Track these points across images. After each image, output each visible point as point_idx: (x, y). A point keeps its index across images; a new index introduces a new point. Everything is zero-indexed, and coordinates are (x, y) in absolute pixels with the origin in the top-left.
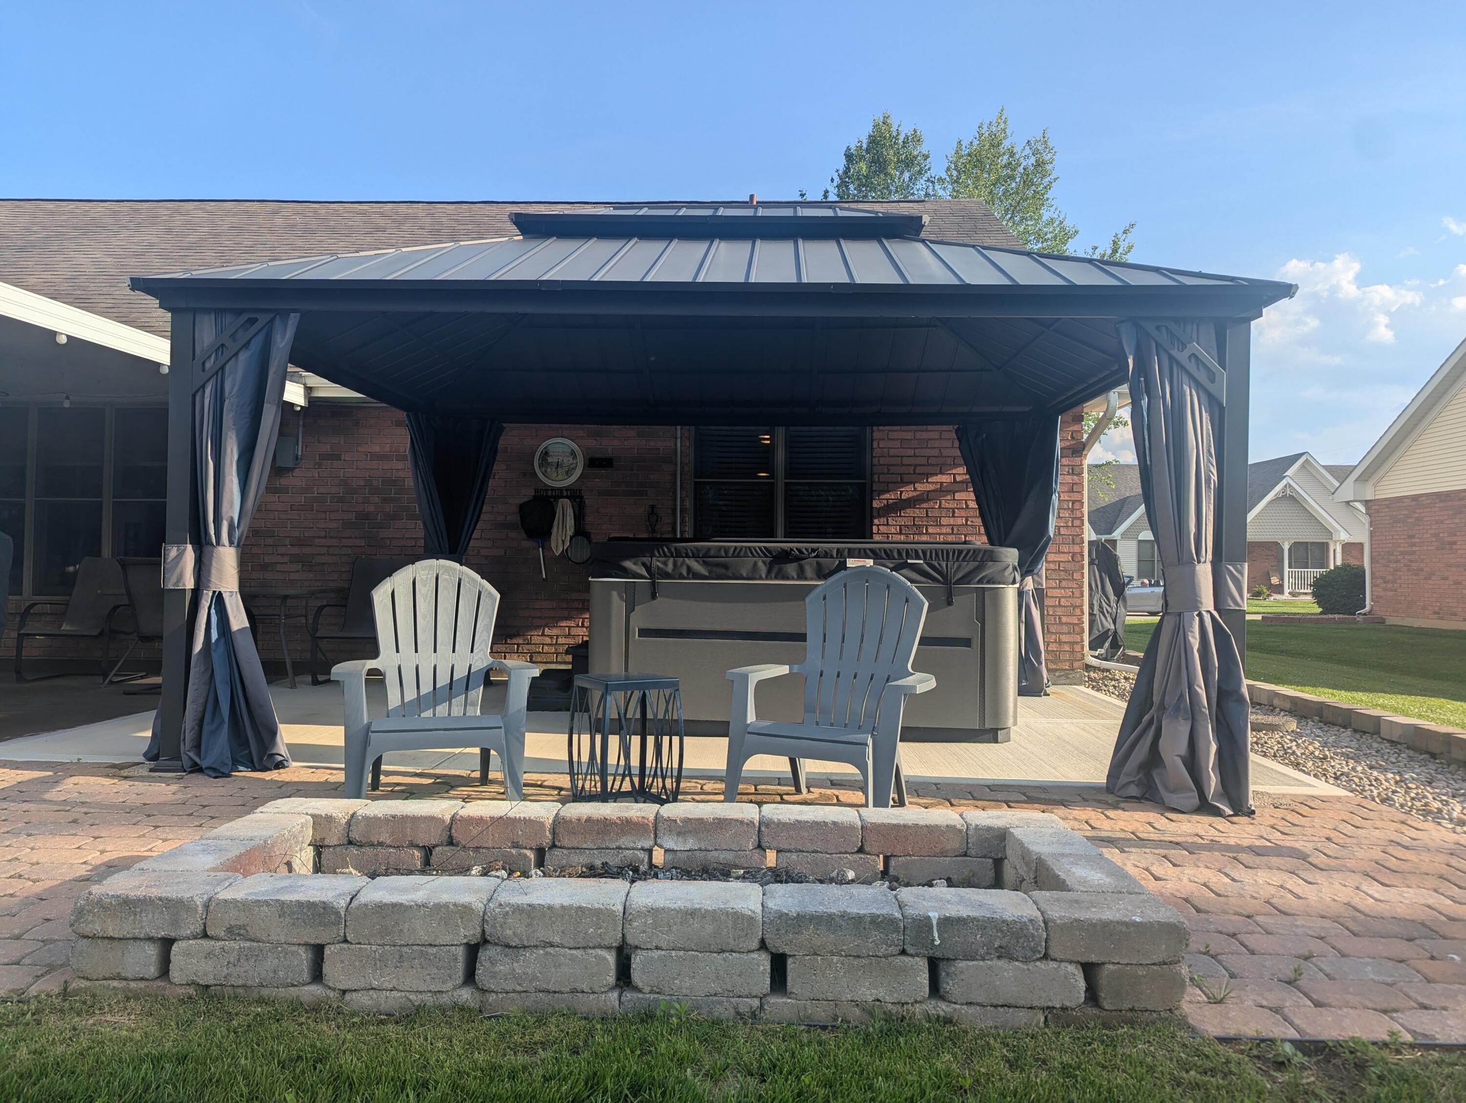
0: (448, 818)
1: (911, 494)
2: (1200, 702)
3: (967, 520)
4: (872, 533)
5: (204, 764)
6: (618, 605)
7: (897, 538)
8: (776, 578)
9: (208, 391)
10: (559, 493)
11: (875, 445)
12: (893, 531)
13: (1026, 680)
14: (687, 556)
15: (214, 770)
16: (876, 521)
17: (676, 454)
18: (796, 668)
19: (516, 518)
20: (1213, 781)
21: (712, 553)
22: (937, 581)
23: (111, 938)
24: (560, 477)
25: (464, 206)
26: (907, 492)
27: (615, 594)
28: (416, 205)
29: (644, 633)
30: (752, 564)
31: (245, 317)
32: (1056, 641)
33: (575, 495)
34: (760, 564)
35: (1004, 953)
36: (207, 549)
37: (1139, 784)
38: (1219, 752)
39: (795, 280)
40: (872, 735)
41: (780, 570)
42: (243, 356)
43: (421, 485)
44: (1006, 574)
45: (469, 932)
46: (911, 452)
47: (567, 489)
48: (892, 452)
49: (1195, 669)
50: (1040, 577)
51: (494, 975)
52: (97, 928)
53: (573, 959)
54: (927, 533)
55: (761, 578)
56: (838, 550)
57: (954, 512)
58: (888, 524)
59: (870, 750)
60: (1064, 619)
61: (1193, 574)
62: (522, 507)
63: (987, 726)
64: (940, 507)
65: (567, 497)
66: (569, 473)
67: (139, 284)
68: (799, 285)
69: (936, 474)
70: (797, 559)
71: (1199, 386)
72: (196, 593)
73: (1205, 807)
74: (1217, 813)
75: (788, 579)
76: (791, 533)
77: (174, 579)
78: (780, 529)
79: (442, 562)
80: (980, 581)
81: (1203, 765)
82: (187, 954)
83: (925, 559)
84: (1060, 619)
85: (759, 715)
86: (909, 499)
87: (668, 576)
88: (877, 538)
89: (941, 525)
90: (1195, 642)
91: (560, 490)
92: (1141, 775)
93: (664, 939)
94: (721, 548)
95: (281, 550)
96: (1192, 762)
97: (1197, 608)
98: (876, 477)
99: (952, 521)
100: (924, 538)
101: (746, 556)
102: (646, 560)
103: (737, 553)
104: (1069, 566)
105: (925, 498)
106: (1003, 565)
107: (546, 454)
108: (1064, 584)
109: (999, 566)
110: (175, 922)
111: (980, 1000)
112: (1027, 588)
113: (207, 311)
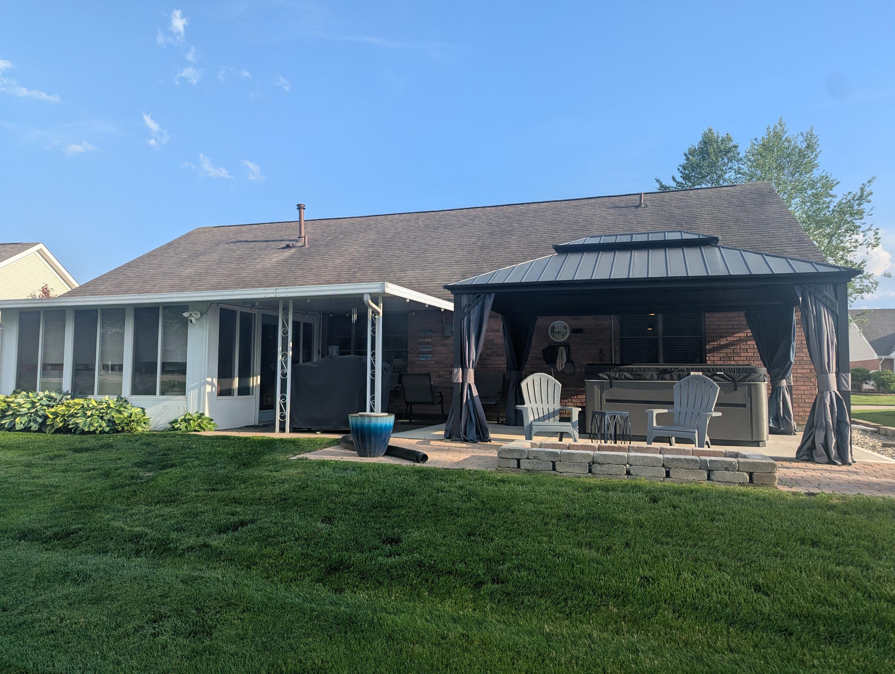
0: (568, 444)
1: (725, 342)
2: (829, 425)
3: (754, 354)
4: (706, 360)
5: (468, 439)
6: (597, 390)
7: (719, 363)
8: (661, 380)
9: (465, 319)
10: (560, 344)
11: (706, 320)
12: (717, 359)
13: (784, 427)
14: (624, 371)
15: (472, 440)
16: (708, 355)
17: (611, 326)
18: (670, 411)
19: (542, 355)
20: (833, 452)
21: (634, 370)
22: (730, 381)
23: (507, 458)
24: (560, 337)
25: (499, 208)
26: (723, 342)
27: (595, 386)
28: (477, 209)
29: (607, 401)
30: (651, 374)
31: (477, 295)
32: (803, 411)
33: (566, 345)
34: (654, 374)
35: (726, 469)
36: (465, 369)
37: (807, 455)
38: (837, 442)
39: (666, 276)
40: (698, 429)
41: (663, 377)
42: (476, 307)
43: (507, 343)
44: (761, 378)
45: (589, 460)
46: (724, 323)
47: (563, 342)
48: (715, 323)
49: (827, 412)
50: (790, 380)
51: (596, 470)
52: (504, 456)
53: (616, 467)
54: (734, 360)
55: (655, 380)
56: (687, 369)
57: (747, 350)
58: (714, 356)
59: (697, 434)
60: (807, 401)
61: (827, 378)
62: (544, 351)
63: (755, 439)
64: (740, 348)
65: (563, 346)
66: (563, 336)
67: (446, 287)
68: (668, 277)
69: (738, 333)
70: (670, 372)
71: (827, 308)
72: (463, 384)
73: (831, 462)
74: (835, 464)
75: (666, 380)
76: (667, 361)
77: (456, 379)
78: (661, 358)
79: (542, 374)
80: (749, 381)
81: (830, 446)
82: (524, 462)
83: (724, 372)
84: (804, 400)
85: (658, 424)
86: (724, 345)
87: (616, 379)
88: (709, 363)
89: (741, 356)
90: (828, 403)
91: (560, 343)
92: (808, 452)
93: (638, 463)
94: (638, 368)
95: (446, 369)
96: (826, 446)
97: (829, 390)
98: (707, 335)
99: (746, 354)
100: (732, 363)
101: (648, 371)
102: (608, 373)
103: (645, 370)
104: (808, 375)
105: (733, 344)
106: (759, 374)
107: (553, 328)
108: (806, 384)
109: (757, 375)
110: (521, 455)
111: (721, 480)
112: (783, 385)
113: (465, 294)
